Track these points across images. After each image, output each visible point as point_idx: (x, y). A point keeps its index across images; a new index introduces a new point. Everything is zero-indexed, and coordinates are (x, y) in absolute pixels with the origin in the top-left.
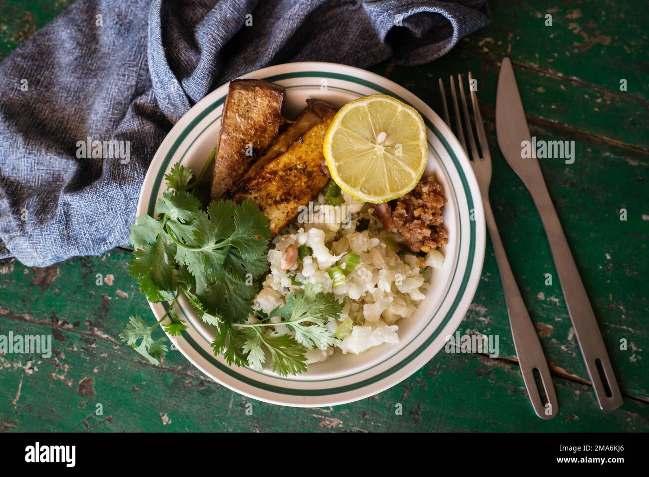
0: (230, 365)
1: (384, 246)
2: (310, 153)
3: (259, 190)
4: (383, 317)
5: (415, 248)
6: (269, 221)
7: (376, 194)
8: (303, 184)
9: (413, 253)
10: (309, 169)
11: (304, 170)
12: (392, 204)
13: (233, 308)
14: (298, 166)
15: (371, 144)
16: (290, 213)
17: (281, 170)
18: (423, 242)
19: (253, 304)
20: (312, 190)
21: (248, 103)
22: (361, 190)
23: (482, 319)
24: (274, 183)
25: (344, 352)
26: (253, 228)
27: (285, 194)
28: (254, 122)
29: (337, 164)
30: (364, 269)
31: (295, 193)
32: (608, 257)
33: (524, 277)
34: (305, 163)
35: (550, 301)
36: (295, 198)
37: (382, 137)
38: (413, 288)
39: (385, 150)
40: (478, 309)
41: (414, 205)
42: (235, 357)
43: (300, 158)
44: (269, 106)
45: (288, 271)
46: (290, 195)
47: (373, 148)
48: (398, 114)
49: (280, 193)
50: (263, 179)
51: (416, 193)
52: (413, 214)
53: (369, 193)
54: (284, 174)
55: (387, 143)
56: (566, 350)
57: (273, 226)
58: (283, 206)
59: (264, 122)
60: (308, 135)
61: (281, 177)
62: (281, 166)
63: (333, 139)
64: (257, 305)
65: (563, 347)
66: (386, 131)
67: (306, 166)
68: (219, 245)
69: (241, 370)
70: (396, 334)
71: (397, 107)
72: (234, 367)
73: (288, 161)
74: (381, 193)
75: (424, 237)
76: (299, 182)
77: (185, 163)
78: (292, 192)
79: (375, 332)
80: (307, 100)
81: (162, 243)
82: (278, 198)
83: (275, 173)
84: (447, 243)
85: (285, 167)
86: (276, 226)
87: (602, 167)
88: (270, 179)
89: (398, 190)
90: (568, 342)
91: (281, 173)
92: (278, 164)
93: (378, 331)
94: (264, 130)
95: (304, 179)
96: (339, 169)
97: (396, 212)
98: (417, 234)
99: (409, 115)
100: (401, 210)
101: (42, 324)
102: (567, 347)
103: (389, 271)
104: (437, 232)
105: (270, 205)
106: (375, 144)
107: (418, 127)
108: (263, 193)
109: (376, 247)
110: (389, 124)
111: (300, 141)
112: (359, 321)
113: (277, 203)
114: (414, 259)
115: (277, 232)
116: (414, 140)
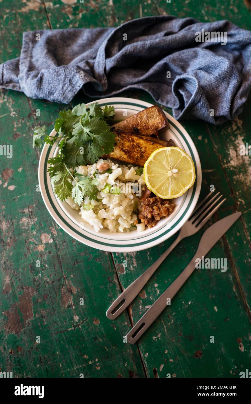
0: (48, 171)
1: (133, 202)
2: (151, 151)
3: (122, 139)
4: (104, 219)
5: (140, 216)
6: (113, 151)
7: (151, 184)
8: (136, 156)
9: (138, 217)
10: (144, 155)
11: (142, 152)
12: (152, 195)
13: (70, 159)
14: (142, 149)
15: (169, 169)
16: (121, 158)
17: (136, 143)
18: (145, 217)
19: (77, 167)
20: (137, 161)
21: (153, 115)
22: (148, 177)
23: (132, 267)
24: (129, 143)
25: (80, 213)
26: (105, 143)
27: (128, 150)
28: (148, 123)
29: (152, 160)
30: (117, 199)
31: (131, 155)
32: (190, 303)
33: (159, 273)
34: (145, 151)
35: (156, 290)
36: (129, 156)
37: (175, 171)
38: (124, 224)
39: (171, 176)
40: (134, 262)
41: (157, 204)
42: (52, 172)
43: (146, 148)
44: (158, 124)
45: (98, 170)
46: (129, 153)
47: (169, 170)
48: (189, 171)
49: (127, 148)
50: (128, 138)
51: (163, 201)
52: (153, 206)
53: (149, 181)
54: (135, 145)
55: (174, 175)
56: (141, 308)
57: (112, 154)
58: (122, 153)
59: (151, 126)
60: (157, 145)
61: (133, 145)
62: (138, 142)
63: (161, 151)
64: (78, 168)
65: (141, 307)
66: (179, 171)
67: (144, 153)
68: (89, 133)
69: (48, 177)
70: (99, 229)
71: (191, 169)
72: (48, 173)
73: (141, 143)
74: (153, 187)
75: (147, 217)
76: (136, 154)
77: (116, 110)
78: (130, 153)
79: (95, 219)
80: (171, 139)
81: (79, 118)
82: (124, 149)
83: (133, 141)
84: (150, 228)
85: (138, 144)
86: (113, 155)
87: (224, 278)
88: (130, 140)
89: (159, 193)
90: (145, 307)
91: (135, 143)
92: (137, 140)
93: (96, 220)
94: (148, 129)
95: (139, 155)
96: (151, 162)
97: (149, 199)
98: (146, 213)
99: (192, 176)
100: (151, 200)
101: (31, 108)
102: (142, 308)
103: (123, 210)
104: (152, 221)
105: (120, 148)
106: (171, 170)
107: (189, 184)
108: (122, 142)
109: (130, 199)
110: (182, 171)
111: (152, 143)
112: (96, 211)
113: (122, 149)
114: (135, 218)
115: (111, 157)
116: (183, 185)
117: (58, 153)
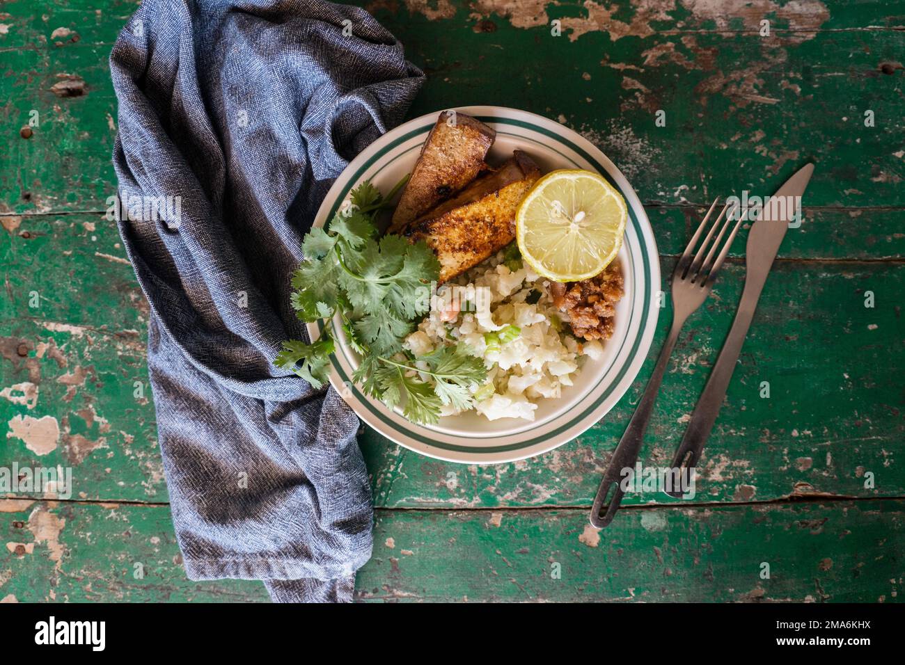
0: (366, 394)
1: (548, 323)
2: (502, 208)
3: (441, 234)
4: (526, 391)
5: (578, 334)
6: (442, 266)
7: (556, 271)
8: (486, 238)
9: (575, 337)
10: (496, 224)
11: (491, 224)
12: (570, 286)
13: (382, 342)
14: (487, 220)
15: (568, 221)
16: (465, 264)
17: (468, 218)
18: (588, 331)
19: (404, 342)
20: (493, 245)
21: (453, 140)
22: (542, 264)
24: (456, 230)
25: (478, 413)
26: (422, 271)
27: (465, 244)
28: (455, 160)
29: (526, 231)
30: (522, 343)
31: (475, 245)
34: (494, 217)
36: (474, 250)
37: (580, 216)
38: (564, 370)
39: (580, 231)
41: (590, 291)
42: (372, 389)
43: (491, 211)
45: (446, 323)
46: (470, 246)
47: (568, 225)
48: (604, 197)
49: (460, 241)
50: (448, 223)
51: (597, 280)
52: (587, 299)
53: (550, 269)
54: (469, 223)
55: (582, 224)
57: (443, 272)
58: (459, 255)
59: (465, 163)
60: (505, 190)
61: (466, 226)
62: (469, 214)
63: (530, 205)
64: (408, 344)
66: (586, 212)
67: (494, 221)
68: (383, 281)
69: (375, 403)
70: (533, 413)
71: (604, 190)
72: (369, 398)
73: (477, 212)
74: (562, 272)
75: (591, 327)
76: (482, 236)
78: (472, 244)
79: (513, 406)
80: (515, 151)
82: (457, 247)
83: (461, 220)
84: (610, 337)
85: (472, 216)
86: (447, 274)
88: (454, 225)
89: (580, 273)
91: (467, 222)
92: (466, 212)
93: (518, 405)
94: (463, 171)
95: (489, 233)
96: (527, 237)
97: (571, 294)
98: (583, 322)
99: (614, 201)
100: (576, 294)
103: (545, 350)
104: (606, 323)
105: (447, 251)
106: (571, 221)
107: (620, 216)
108: (443, 238)
109: (540, 323)
110: (591, 206)
111: (495, 194)
112: (501, 389)
113: (454, 250)
114: (574, 344)
115: (446, 279)
116: (612, 228)
117: (353, 351)
